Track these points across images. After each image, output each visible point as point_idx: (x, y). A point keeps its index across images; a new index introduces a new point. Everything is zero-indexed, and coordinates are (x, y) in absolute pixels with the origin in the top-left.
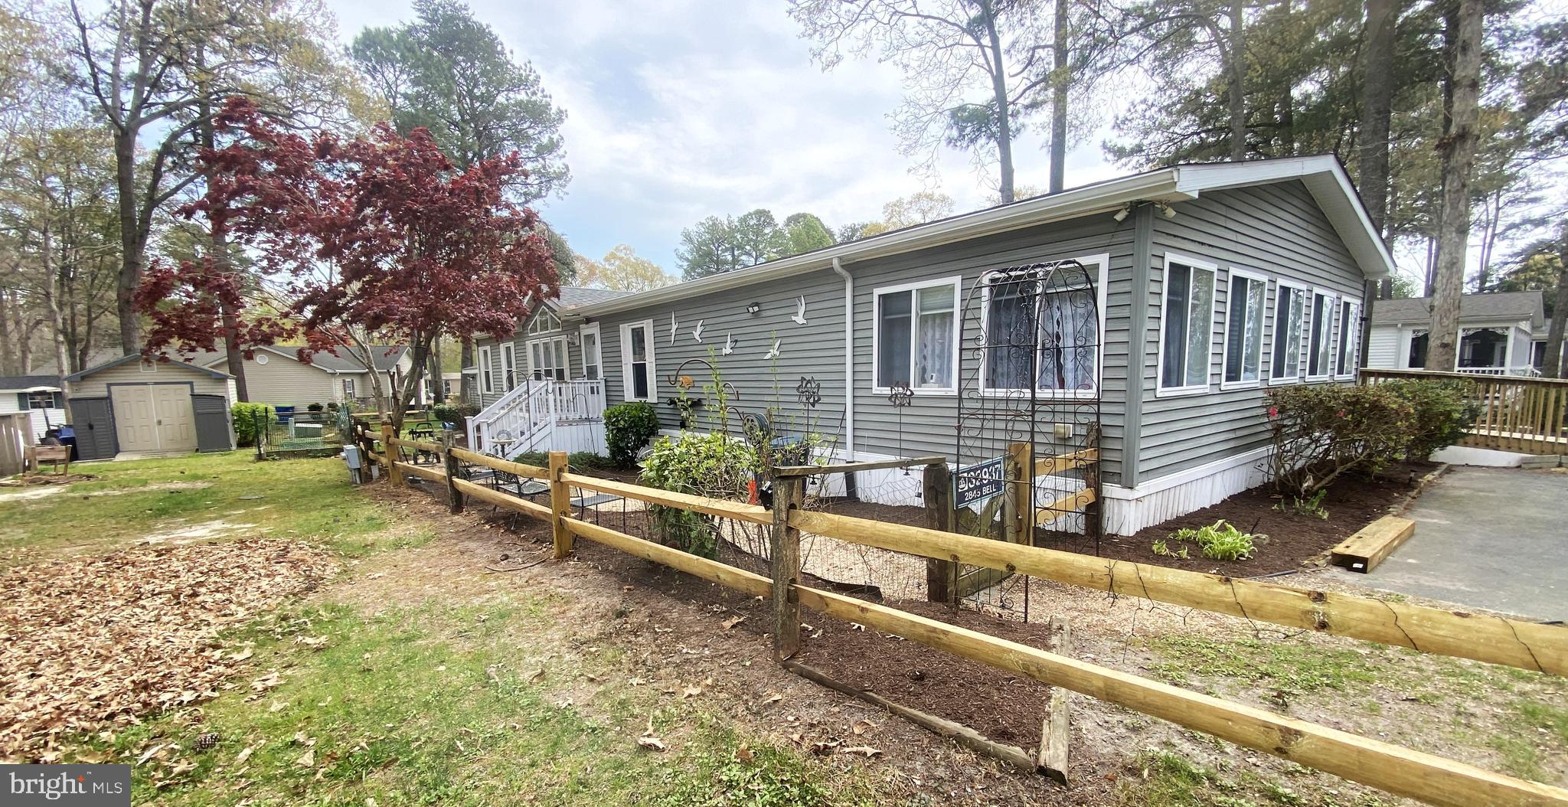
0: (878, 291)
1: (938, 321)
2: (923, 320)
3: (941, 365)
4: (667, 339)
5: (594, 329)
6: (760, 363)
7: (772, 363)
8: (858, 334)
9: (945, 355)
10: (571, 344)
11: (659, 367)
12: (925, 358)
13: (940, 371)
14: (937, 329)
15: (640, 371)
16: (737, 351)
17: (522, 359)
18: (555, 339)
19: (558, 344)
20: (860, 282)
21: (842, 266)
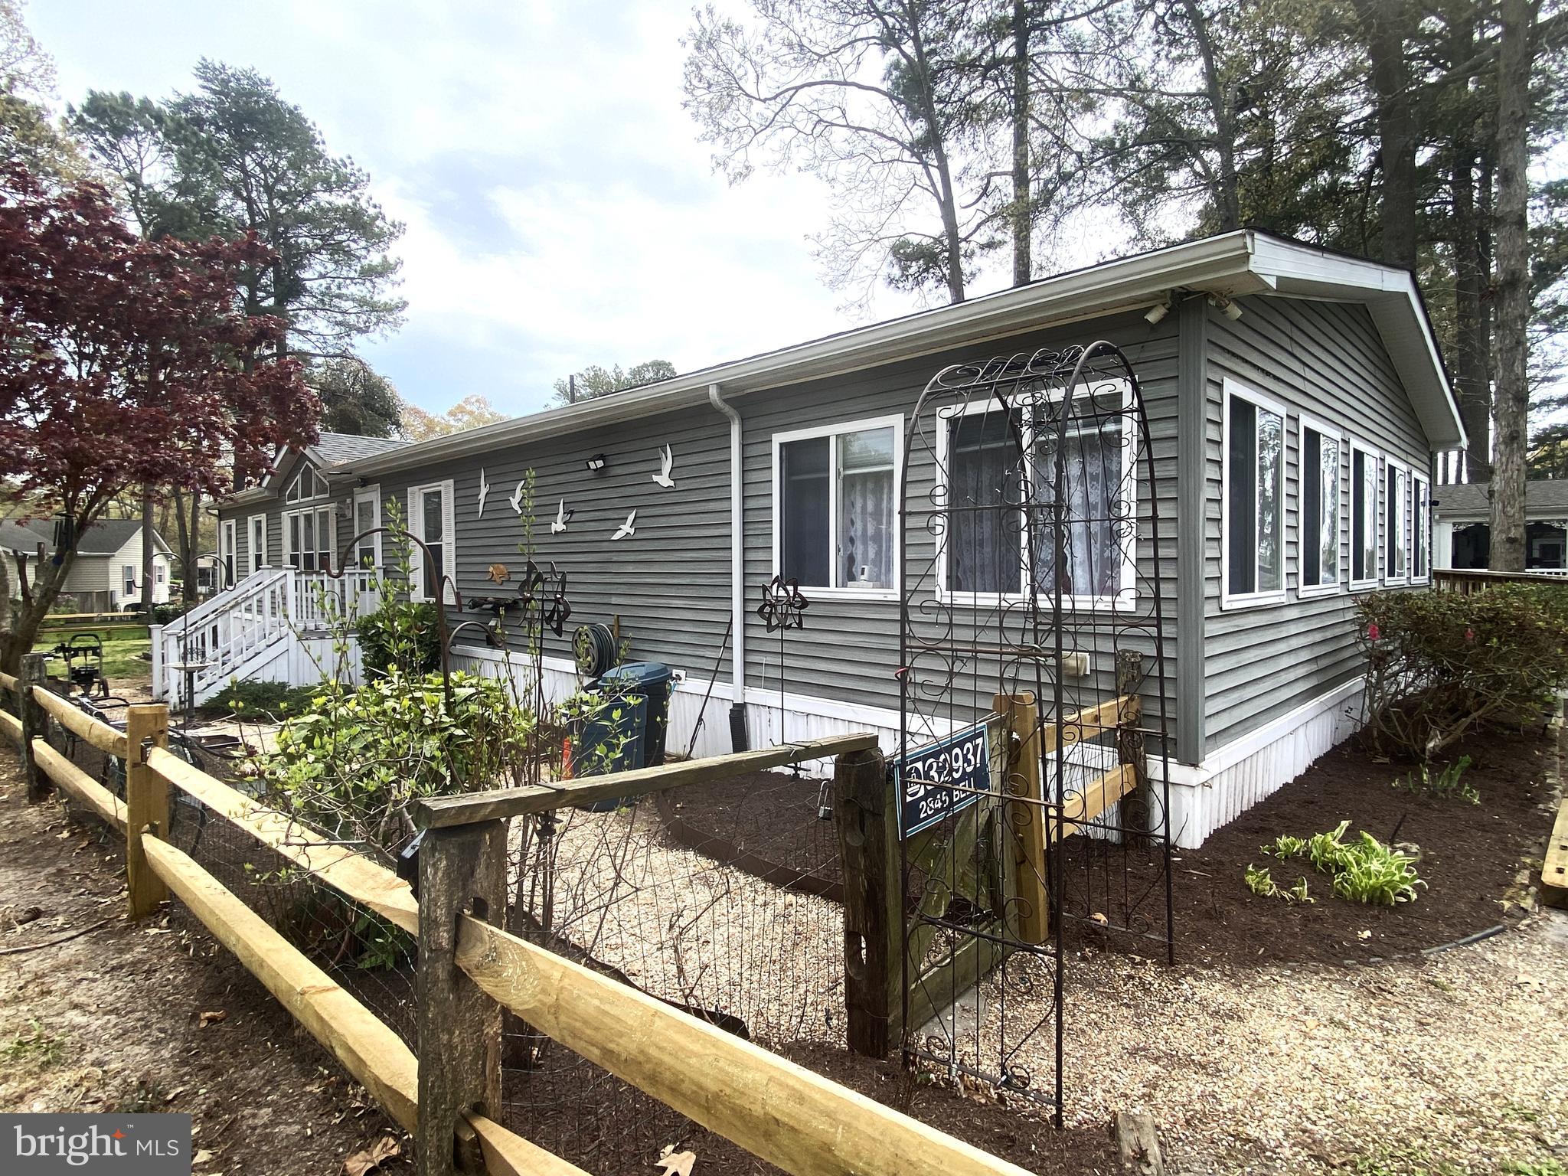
0: (778, 438)
1: (870, 485)
2: (849, 484)
3: (878, 553)
4: (471, 509)
5: (373, 495)
6: (605, 546)
7: (624, 546)
8: (751, 504)
9: (881, 539)
10: (340, 516)
11: (461, 552)
12: (852, 541)
13: (877, 562)
14: (869, 496)
15: (434, 556)
16: (573, 528)
17: (274, 538)
18: (321, 508)
19: (324, 516)
20: (751, 424)
21: (726, 401)
